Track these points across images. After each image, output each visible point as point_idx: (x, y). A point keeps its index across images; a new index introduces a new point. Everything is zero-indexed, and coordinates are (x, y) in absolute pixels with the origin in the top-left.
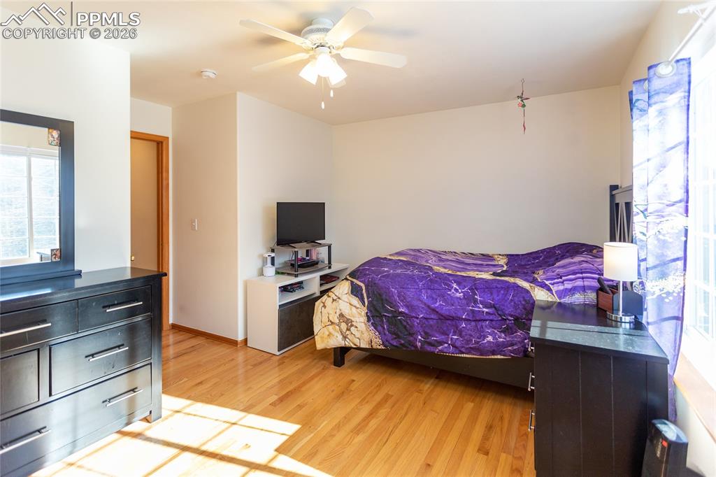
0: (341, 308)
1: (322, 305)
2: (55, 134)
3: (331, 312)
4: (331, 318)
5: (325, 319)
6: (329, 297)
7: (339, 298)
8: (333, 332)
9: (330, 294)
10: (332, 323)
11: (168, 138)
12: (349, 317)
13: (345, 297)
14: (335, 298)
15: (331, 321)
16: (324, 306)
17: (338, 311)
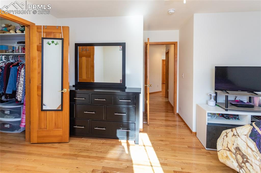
0: (238, 143)
1: (226, 134)
2: (121, 47)
3: (230, 142)
4: (229, 146)
5: (225, 145)
6: (232, 131)
7: (238, 135)
8: (230, 157)
9: (234, 129)
10: (230, 150)
11: (177, 42)
12: (244, 154)
13: (244, 137)
14: (236, 134)
15: (229, 148)
16: (227, 136)
17: (235, 144)
